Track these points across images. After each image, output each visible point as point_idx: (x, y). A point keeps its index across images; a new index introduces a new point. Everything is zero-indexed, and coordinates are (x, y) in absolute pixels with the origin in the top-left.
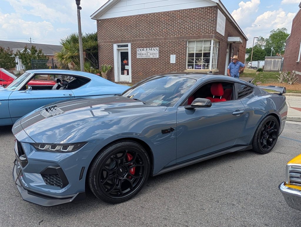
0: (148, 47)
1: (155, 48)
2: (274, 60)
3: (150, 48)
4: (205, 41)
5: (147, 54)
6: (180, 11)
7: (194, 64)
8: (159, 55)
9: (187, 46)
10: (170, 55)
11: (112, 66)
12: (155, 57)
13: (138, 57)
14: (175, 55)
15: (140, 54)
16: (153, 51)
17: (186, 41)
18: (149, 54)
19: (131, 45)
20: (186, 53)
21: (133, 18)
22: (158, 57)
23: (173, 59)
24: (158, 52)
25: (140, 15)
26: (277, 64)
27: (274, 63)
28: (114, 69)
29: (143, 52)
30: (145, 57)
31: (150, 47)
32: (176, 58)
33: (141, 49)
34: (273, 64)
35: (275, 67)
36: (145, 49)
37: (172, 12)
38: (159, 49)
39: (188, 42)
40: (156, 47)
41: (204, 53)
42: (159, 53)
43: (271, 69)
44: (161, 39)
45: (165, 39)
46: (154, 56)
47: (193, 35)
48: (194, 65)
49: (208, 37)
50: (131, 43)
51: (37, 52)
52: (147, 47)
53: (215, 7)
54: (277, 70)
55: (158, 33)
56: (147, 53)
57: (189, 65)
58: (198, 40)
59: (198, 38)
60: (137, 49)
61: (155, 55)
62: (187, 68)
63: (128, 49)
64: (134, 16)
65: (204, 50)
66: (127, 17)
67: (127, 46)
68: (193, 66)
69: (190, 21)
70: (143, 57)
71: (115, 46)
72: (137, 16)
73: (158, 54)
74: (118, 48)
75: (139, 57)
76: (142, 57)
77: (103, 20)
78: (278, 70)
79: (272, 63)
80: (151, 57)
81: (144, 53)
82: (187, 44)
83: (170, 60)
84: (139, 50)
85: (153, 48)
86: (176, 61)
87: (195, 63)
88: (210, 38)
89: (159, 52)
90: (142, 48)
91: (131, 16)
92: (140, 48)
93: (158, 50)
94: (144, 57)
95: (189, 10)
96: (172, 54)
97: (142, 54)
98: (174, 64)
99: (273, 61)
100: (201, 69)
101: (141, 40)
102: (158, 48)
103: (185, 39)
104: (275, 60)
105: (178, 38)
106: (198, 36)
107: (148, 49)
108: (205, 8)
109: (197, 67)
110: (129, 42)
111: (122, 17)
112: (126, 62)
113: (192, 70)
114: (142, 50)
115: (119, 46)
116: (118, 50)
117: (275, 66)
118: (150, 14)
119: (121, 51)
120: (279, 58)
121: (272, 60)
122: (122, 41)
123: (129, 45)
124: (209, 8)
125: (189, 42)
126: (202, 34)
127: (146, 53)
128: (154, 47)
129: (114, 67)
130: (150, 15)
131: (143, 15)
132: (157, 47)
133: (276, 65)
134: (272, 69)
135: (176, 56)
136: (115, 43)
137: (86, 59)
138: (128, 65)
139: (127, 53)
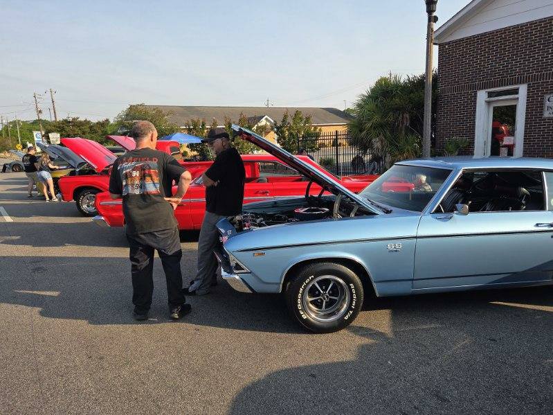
11: (468, 140)
13: (547, 114)
19: (528, 90)
21: (541, 25)
28: (474, 145)
50: (529, 84)
51: (303, 122)
60: (547, 97)
63: (518, 99)
66: (523, 25)
67: (516, 92)
71: (482, 96)
74: (488, 99)
75: (551, 116)
110: (522, 83)
111: (506, 29)
112: (509, 128)
115: (490, 95)
116: (488, 103)
119: (495, 106)
122: (501, 82)
123: (523, 89)
129: (474, 141)
136: (483, 88)
137: (407, 128)
138: (513, 136)
139: (513, 109)
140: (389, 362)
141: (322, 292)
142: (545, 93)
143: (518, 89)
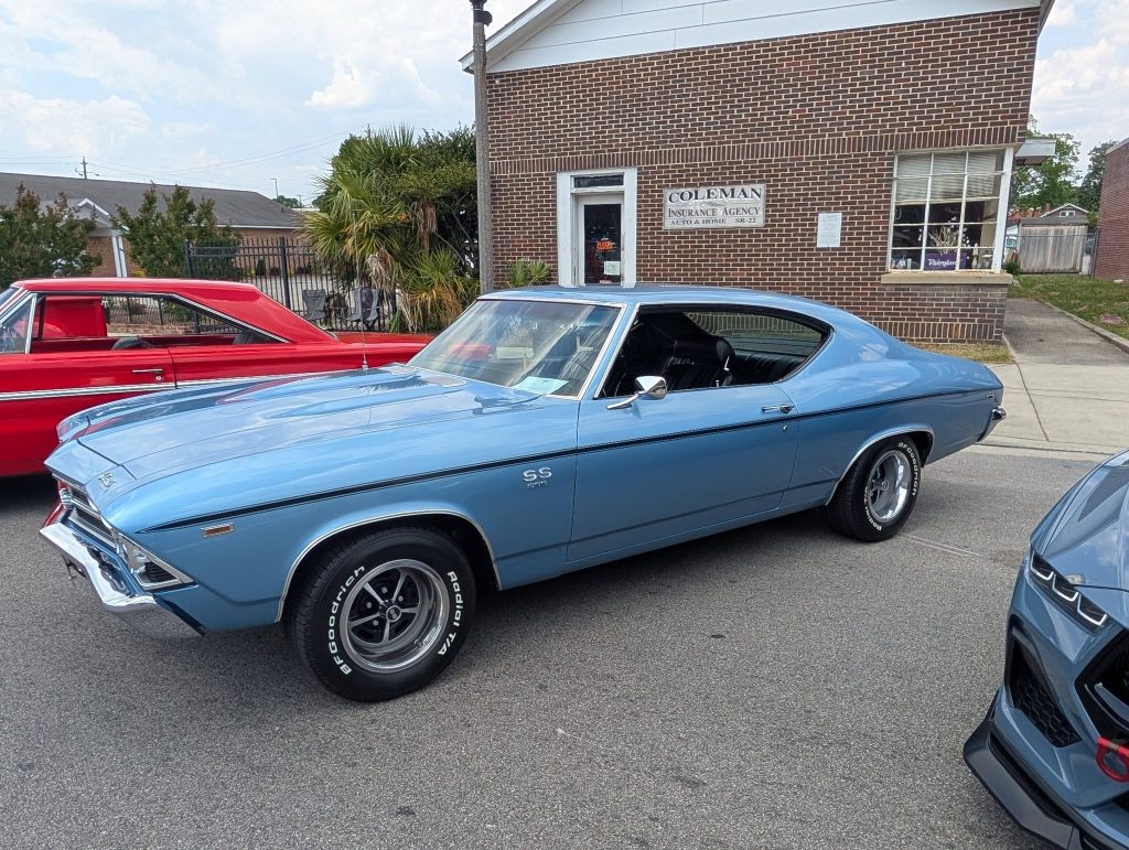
0: (715, 184)
1: (748, 188)
2: (1056, 232)
3: (728, 189)
4: (973, 155)
5: (710, 213)
6: (868, 33)
7: (924, 248)
8: (767, 216)
9: (895, 176)
10: (817, 215)
11: (547, 266)
12: (746, 224)
13: (669, 224)
14: (839, 215)
15: (681, 213)
16: (738, 201)
17: (889, 154)
18: (720, 212)
19: (639, 178)
20: (889, 207)
21: (653, 64)
22: (760, 222)
23: (829, 230)
24: (760, 203)
25: (683, 53)
26: (1069, 245)
27: (1055, 241)
28: (556, 275)
29: (693, 204)
30: (701, 225)
31: (724, 184)
32: (843, 224)
33: (682, 190)
34: (1054, 247)
35: (1062, 258)
36: (703, 191)
37: (830, 38)
38: (768, 191)
39: (896, 159)
40: (754, 182)
41: (968, 204)
42: (767, 206)
43: (1045, 265)
44: (775, 150)
45: (796, 149)
46: (742, 220)
47: (923, 129)
48: (923, 252)
49: (995, 138)
50: (639, 169)
51: (195, 214)
52: (710, 184)
53: (1029, 14)
54: (1069, 266)
55: (765, 124)
56: (709, 207)
57: (897, 255)
58: (945, 150)
59: (946, 143)
60: (667, 193)
61: (746, 217)
62: (888, 266)
63: (622, 193)
64: (653, 57)
65: (970, 193)
66: (625, 60)
67: (618, 180)
68: (915, 256)
69: (912, 74)
70: (694, 226)
71: (565, 183)
72: (668, 55)
73: (761, 213)
74: (575, 190)
75: (676, 227)
76: (687, 226)
77: (511, 74)
78: (1074, 268)
79: (1051, 241)
80: (731, 222)
81: (698, 208)
82: (892, 170)
83: (816, 234)
84: (676, 197)
85: (738, 189)
86: (842, 239)
87: (928, 245)
88: (1001, 142)
89: (768, 201)
90: (690, 189)
91: (638, 58)
92: (681, 186)
93: (763, 193)
94: (698, 223)
95: (909, 29)
96: (828, 210)
97: (690, 214)
98: (833, 249)
99: (1052, 233)
100: (952, 268)
101: (687, 156)
102: (761, 188)
103: (886, 149)
104: (1062, 231)
105: (854, 144)
106: (949, 133)
107: (717, 190)
108: (984, 20)
109: (933, 262)
110: (628, 164)
111: (598, 63)
112: (610, 245)
113: (914, 275)
114: (687, 196)
115: (579, 182)
116: (576, 197)
117: (1059, 252)
118: (730, 47)
119: (588, 203)
120: (1075, 224)
121: (1047, 231)
122: (596, 162)
123: (631, 177)
124: (1003, 18)
125: (902, 159)
126: (967, 126)
127: (705, 207)
128: (745, 183)
129: (557, 266)
130: (731, 49)
131: (697, 51)
132: (760, 182)
133: (1063, 250)
134: (1049, 265)
135: (844, 219)
136: (566, 169)
137: (432, 237)
138: (618, 259)
139: (615, 211)
140: (560, 731)
141: (381, 602)
142: (664, 186)
143: (621, 176)
